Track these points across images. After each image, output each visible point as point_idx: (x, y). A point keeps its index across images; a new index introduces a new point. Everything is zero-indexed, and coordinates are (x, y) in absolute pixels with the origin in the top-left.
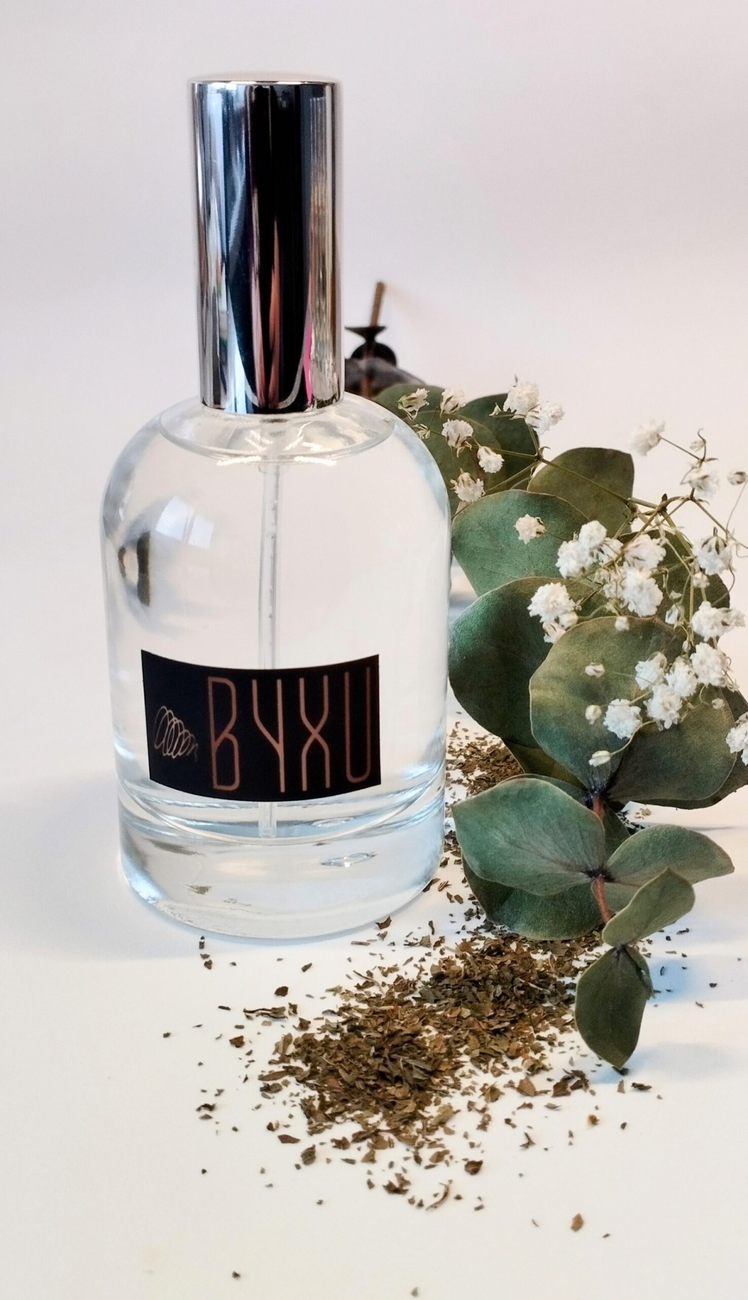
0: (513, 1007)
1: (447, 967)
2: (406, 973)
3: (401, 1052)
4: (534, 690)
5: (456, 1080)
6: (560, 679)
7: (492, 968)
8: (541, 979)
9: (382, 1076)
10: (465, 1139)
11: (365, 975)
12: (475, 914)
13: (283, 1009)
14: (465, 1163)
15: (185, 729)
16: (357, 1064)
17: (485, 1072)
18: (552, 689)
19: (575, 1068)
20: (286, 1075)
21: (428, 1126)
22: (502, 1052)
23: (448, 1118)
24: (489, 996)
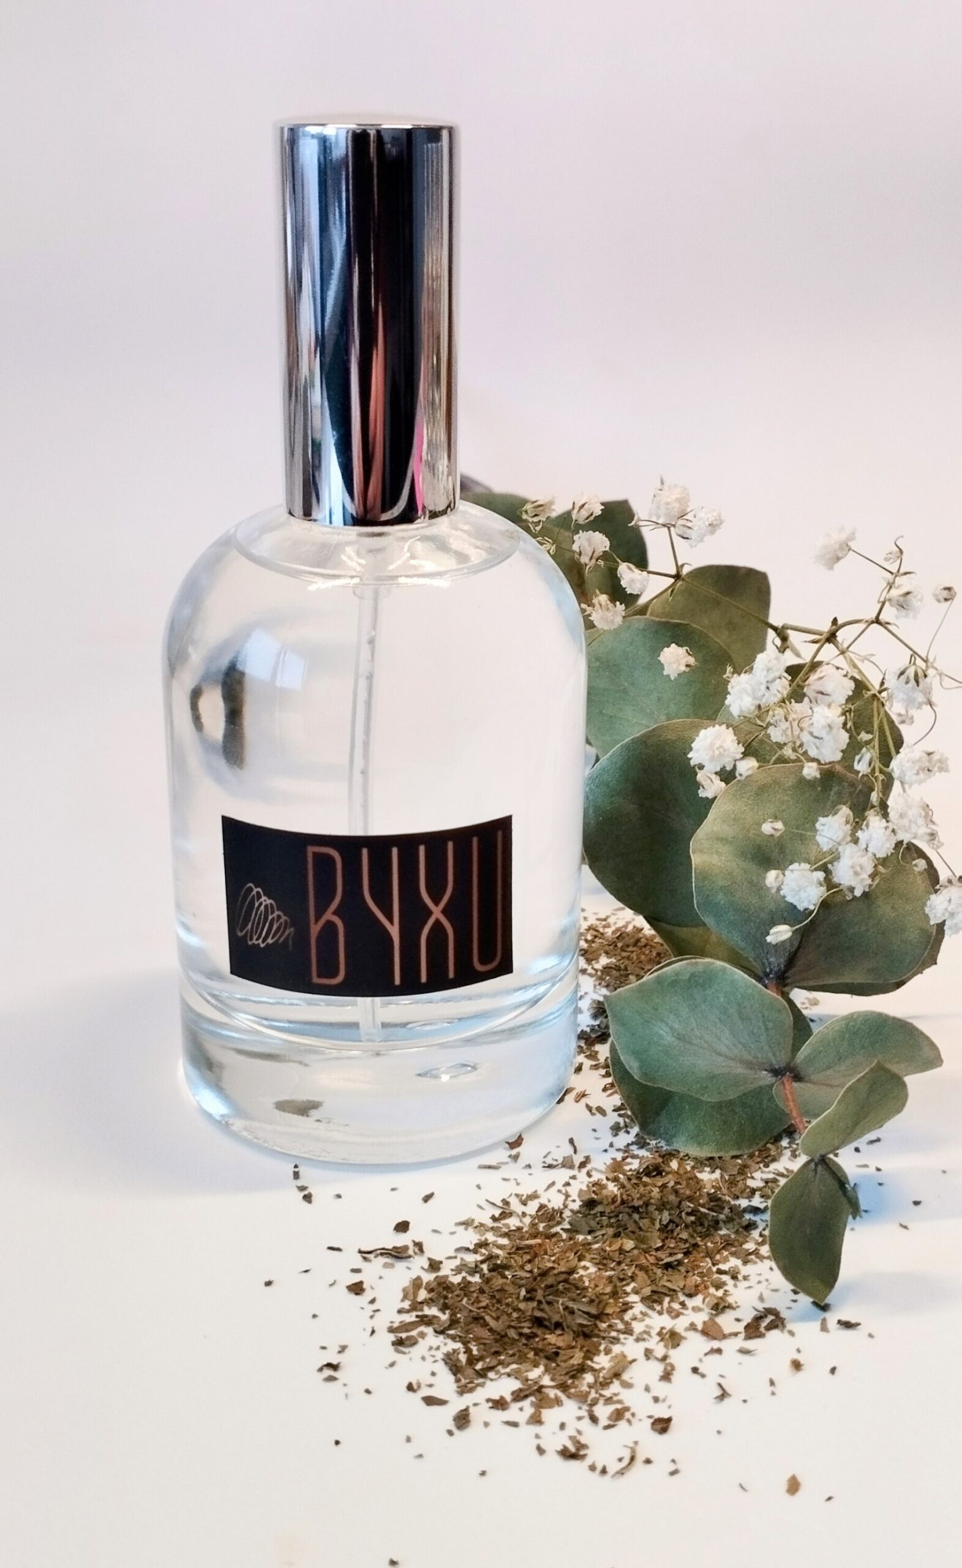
0: (684, 1235)
1: (598, 1192)
2: (549, 1201)
3: (558, 1293)
4: (695, 855)
5: (627, 1324)
6: (726, 840)
7: (652, 1191)
8: (712, 1201)
9: (538, 1322)
10: (647, 1393)
11: (501, 1204)
12: (623, 1128)
13: (406, 1248)
14: (652, 1420)
15: (278, 910)
16: (506, 1310)
17: (660, 1313)
18: (717, 852)
19: (767, 1305)
20: (421, 1325)
21: (601, 1379)
22: (678, 1289)
23: (624, 1369)
24: (654, 1225)
